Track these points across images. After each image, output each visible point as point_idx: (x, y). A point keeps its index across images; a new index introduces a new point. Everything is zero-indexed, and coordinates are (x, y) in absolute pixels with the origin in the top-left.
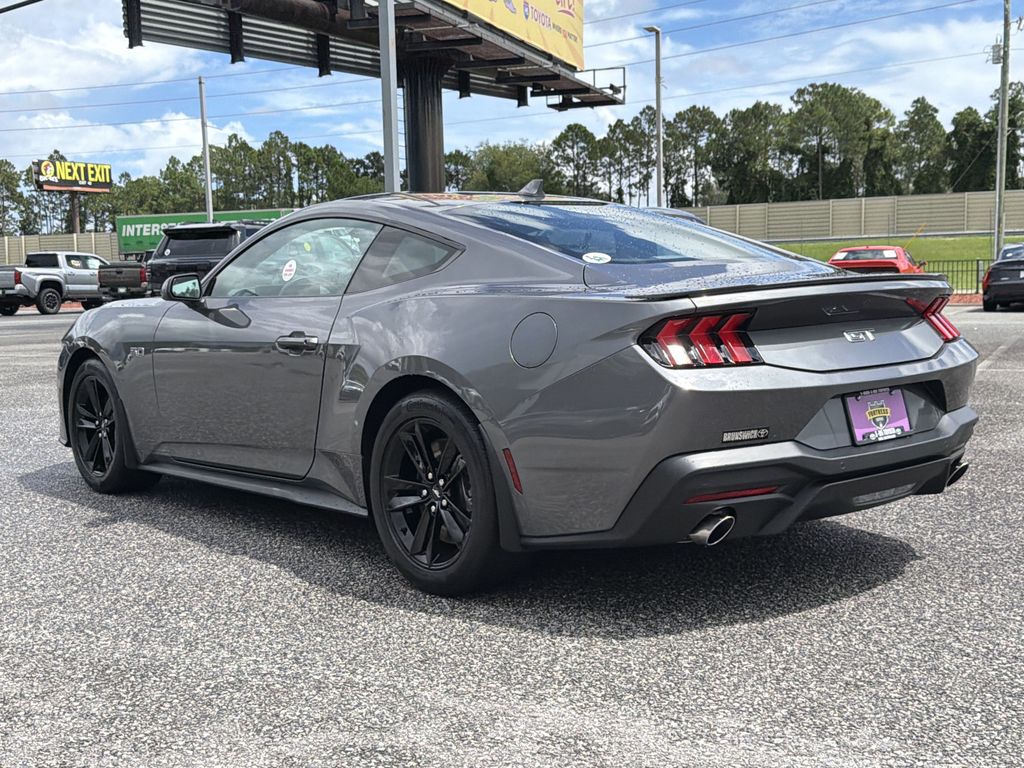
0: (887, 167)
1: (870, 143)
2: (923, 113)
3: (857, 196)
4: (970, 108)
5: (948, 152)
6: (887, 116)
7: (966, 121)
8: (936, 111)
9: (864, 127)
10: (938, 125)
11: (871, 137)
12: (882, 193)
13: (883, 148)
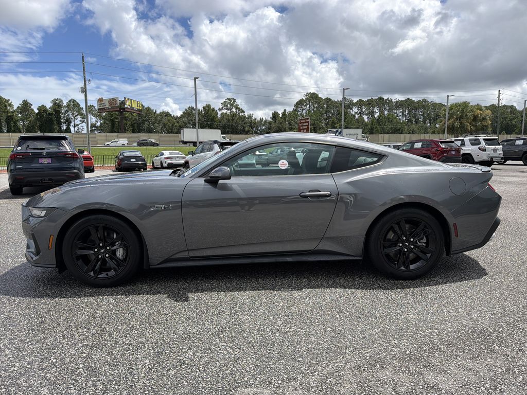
0: (15, 123)
1: (7, 114)
2: (26, 105)
3: (3, 132)
4: (43, 105)
5: (37, 119)
6: (10, 105)
7: (42, 109)
8: (32, 105)
9: (4, 108)
10: (33, 110)
11: (7, 112)
12: (14, 132)
13: (13, 116)
